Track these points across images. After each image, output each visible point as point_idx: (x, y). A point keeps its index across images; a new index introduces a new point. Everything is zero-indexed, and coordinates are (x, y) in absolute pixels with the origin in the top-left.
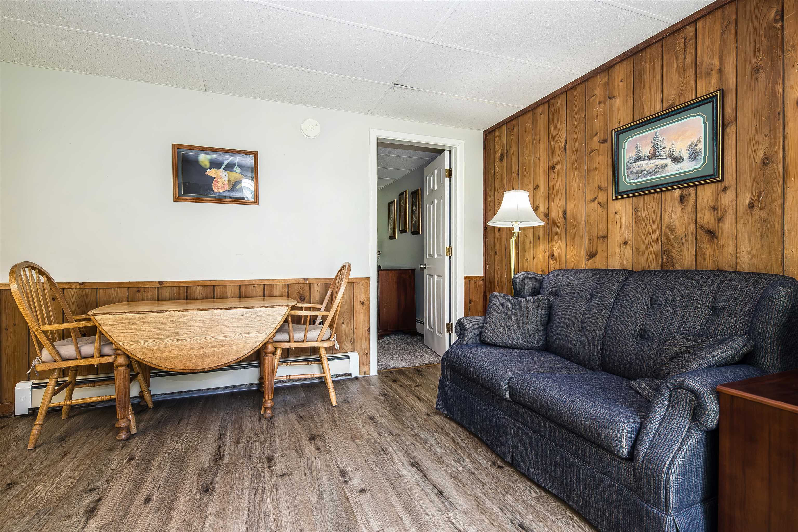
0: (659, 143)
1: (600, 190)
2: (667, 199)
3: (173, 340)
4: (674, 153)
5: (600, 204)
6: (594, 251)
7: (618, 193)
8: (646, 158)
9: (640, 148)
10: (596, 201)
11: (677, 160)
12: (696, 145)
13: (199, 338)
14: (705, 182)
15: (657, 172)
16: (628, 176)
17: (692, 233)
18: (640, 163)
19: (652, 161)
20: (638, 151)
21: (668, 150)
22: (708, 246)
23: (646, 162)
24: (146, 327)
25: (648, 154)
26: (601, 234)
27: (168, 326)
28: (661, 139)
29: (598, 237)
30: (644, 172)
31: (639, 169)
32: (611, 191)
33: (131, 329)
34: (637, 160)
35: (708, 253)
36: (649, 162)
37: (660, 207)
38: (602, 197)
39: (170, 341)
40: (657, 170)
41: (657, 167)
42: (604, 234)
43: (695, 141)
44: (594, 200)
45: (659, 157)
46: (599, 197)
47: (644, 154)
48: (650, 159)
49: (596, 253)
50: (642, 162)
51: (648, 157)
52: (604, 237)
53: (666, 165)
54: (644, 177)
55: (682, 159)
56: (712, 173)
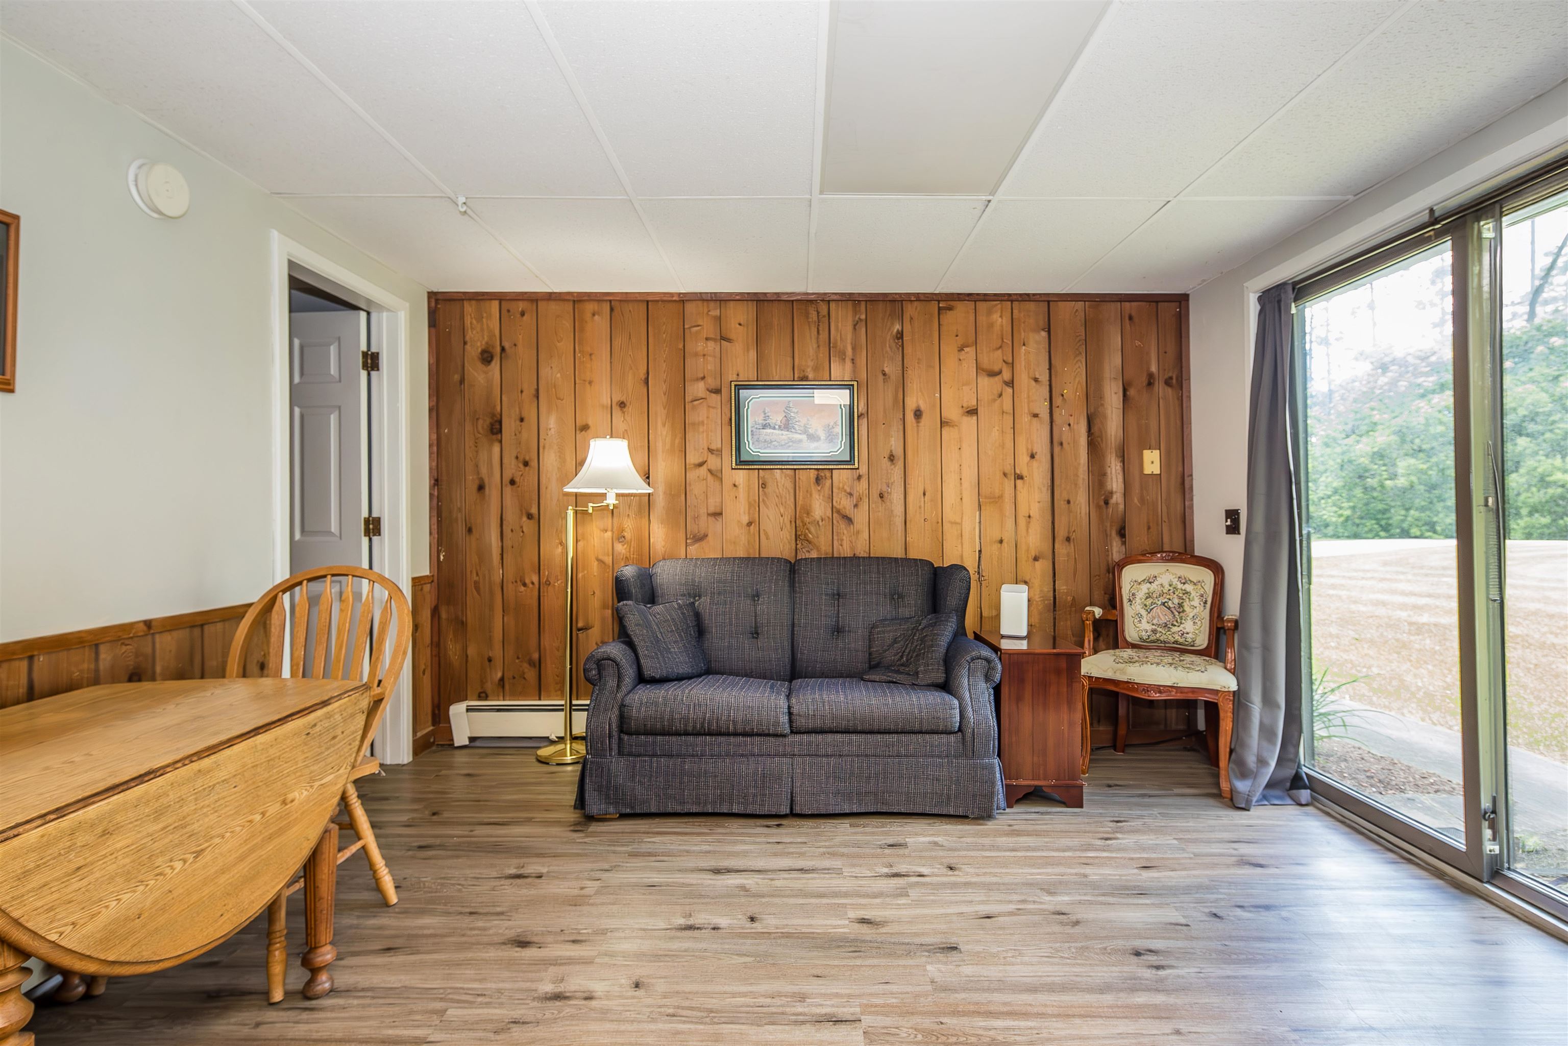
0: (792, 414)
1: (710, 453)
2: (801, 477)
3: (185, 861)
4: (810, 430)
5: (710, 471)
6: (702, 532)
7: (740, 462)
8: (777, 427)
9: (769, 414)
10: (705, 467)
11: (812, 437)
12: (833, 428)
13: (238, 829)
14: (842, 467)
15: (790, 446)
16: (753, 443)
17: (829, 518)
18: (769, 431)
19: (785, 433)
20: (766, 417)
21: (802, 425)
22: (845, 532)
23: (776, 432)
24: (118, 845)
25: (779, 423)
26: (712, 509)
27: (170, 821)
28: (794, 410)
29: (709, 515)
30: (774, 443)
31: (768, 438)
32: (728, 459)
33: (79, 868)
34: (765, 427)
35: (844, 538)
36: (780, 432)
37: (793, 486)
38: (713, 462)
39: (178, 865)
40: (791, 444)
41: (791, 440)
42: (718, 510)
43: (832, 424)
44: (701, 465)
45: (793, 430)
46: (709, 461)
47: (774, 421)
48: (782, 430)
49: (706, 536)
50: (772, 431)
51: (780, 427)
52: (718, 514)
53: (800, 441)
54: (775, 449)
55: (818, 438)
56: (849, 459)
